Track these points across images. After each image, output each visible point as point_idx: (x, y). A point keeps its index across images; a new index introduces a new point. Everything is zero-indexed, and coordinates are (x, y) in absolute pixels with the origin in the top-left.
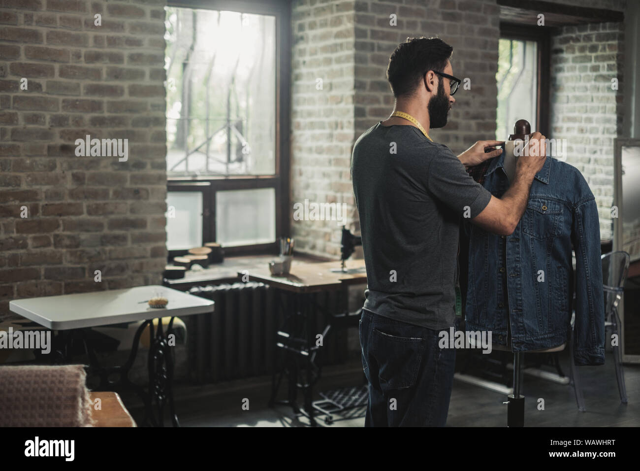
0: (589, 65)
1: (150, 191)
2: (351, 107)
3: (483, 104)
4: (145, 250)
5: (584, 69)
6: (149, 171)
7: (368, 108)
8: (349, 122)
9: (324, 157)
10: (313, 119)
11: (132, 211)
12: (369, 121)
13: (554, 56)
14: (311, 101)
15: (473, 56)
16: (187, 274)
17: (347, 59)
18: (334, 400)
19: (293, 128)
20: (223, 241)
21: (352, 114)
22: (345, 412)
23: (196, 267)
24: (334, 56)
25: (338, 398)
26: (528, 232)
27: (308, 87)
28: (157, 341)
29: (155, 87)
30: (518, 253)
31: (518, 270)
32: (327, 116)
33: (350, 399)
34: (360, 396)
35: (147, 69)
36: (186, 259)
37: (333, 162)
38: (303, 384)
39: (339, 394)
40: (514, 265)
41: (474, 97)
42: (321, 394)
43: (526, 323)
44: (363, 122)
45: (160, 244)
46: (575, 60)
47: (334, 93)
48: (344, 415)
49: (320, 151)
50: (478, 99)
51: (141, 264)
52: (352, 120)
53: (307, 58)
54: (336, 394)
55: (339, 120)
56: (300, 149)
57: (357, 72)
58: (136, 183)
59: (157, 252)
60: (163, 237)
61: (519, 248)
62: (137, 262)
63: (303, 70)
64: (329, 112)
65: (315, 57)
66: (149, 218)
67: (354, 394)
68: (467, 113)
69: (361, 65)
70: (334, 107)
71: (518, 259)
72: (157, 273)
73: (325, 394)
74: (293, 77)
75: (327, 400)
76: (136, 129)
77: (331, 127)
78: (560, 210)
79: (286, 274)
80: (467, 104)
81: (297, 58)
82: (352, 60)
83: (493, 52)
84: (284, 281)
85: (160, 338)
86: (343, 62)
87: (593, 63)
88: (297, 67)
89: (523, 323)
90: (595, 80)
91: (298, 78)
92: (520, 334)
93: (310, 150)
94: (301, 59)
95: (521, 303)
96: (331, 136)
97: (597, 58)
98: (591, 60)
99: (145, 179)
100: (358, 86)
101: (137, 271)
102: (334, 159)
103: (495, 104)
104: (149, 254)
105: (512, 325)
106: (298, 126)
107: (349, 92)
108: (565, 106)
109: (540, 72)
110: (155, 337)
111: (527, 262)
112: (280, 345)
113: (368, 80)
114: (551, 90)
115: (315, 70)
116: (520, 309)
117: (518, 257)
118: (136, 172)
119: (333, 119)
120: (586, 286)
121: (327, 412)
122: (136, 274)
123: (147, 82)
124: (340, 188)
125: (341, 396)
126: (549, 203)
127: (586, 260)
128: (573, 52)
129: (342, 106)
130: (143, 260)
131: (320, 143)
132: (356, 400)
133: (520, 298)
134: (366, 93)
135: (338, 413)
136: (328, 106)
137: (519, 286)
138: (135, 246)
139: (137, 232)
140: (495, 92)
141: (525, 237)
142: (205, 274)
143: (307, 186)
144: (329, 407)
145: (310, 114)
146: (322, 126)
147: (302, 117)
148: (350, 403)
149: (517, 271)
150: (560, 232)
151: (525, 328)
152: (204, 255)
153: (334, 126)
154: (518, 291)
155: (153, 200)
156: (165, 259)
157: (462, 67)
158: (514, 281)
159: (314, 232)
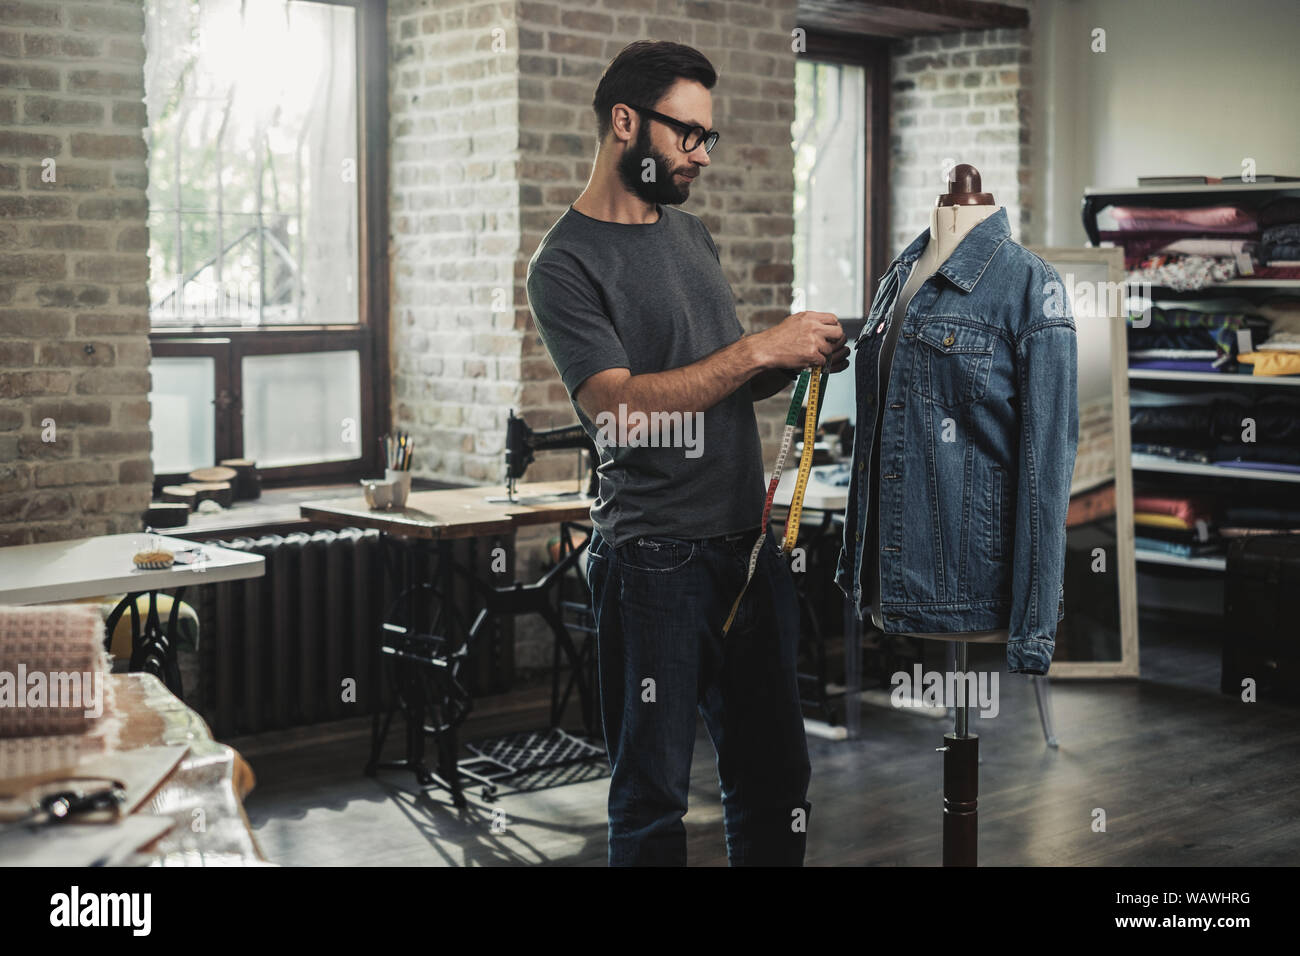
0: (965, 111)
1: (116, 349)
2: (513, 185)
3: (768, 182)
4: (108, 467)
5: (955, 120)
6: (114, 308)
7: (546, 187)
8: (510, 216)
9: (460, 286)
10: (435, 211)
11: (81, 389)
12: (548, 213)
13: (897, 95)
14: (430, 175)
15: (748, 88)
16: (192, 518)
17: (504, 91)
18: (496, 756)
19: (394, 230)
20: (259, 455)
21: (515, 198)
22: (518, 780)
23: (208, 505)
24: (477, 84)
25: (504, 755)
26: (920, 391)
27: (424, 146)
28: (147, 641)
29: (124, 139)
30: (901, 433)
31: (900, 467)
32: (465, 205)
33: (527, 755)
34: (547, 748)
35: (107, 102)
36: (188, 490)
37: (476, 296)
38: (436, 725)
39: (505, 746)
40: (892, 456)
41: (749, 168)
42: (470, 746)
43: (908, 576)
44: (536, 214)
45: (138, 456)
46: (937, 102)
47: (478, 157)
48: (517, 786)
49: (450, 273)
50: (758, 172)
51: (101, 497)
52: (516, 211)
53: (421, 90)
54: (500, 746)
55: (488, 212)
56: (409, 272)
57: (523, 115)
58: (88, 334)
59: (134, 473)
60: (145, 442)
61: (902, 422)
62: (91, 492)
63: (411, 114)
64: (467, 198)
65: (437, 88)
66: (115, 403)
67: (535, 745)
68: (738, 200)
69: (531, 103)
70: (479, 185)
71: (901, 445)
72: (132, 515)
73: (478, 748)
74: (393, 129)
75: (482, 758)
76: (86, 224)
77: (472, 226)
78: (987, 346)
79: (399, 507)
80: (737, 182)
81: (400, 90)
82: (515, 92)
83: (784, 81)
84: (399, 519)
85: (154, 634)
86: (496, 96)
87: (973, 108)
88: (400, 108)
89: (900, 574)
90: (977, 140)
91: (403, 129)
92: (896, 596)
93: (430, 272)
94: (409, 93)
95: (899, 533)
96: (472, 244)
97: (979, 98)
98: (967, 102)
99: (105, 325)
100: (527, 143)
101: (92, 511)
102: (478, 290)
103: (791, 185)
104: (116, 477)
105: (884, 576)
106: (405, 227)
107: (508, 155)
108: (919, 191)
109: (870, 126)
110: (143, 634)
111: (917, 453)
112: (388, 650)
113: (546, 133)
114: (893, 161)
115: (438, 114)
116: (898, 547)
117: (900, 441)
118: (87, 310)
119: (476, 209)
120: (1028, 508)
121: (485, 779)
122: (90, 517)
123: (107, 128)
124: (494, 346)
125: (509, 749)
126: (963, 333)
127: (1031, 452)
128: (934, 87)
129: (495, 182)
130: (104, 489)
131: (449, 260)
132: (540, 756)
133: (899, 525)
134: (542, 158)
135: (506, 780)
136: (466, 185)
137: (898, 500)
138: (88, 460)
139: (91, 431)
140: (789, 159)
141: (916, 400)
142: (228, 518)
143: (425, 346)
144: (487, 769)
145: (429, 201)
146: (454, 224)
147: (411, 207)
148: (529, 761)
149: (898, 470)
150: (982, 392)
151: (903, 587)
152: (221, 481)
153: (479, 224)
154: (896, 510)
155: (122, 368)
156: (148, 489)
157: (727, 110)
158: (891, 488)
159: (441, 435)
